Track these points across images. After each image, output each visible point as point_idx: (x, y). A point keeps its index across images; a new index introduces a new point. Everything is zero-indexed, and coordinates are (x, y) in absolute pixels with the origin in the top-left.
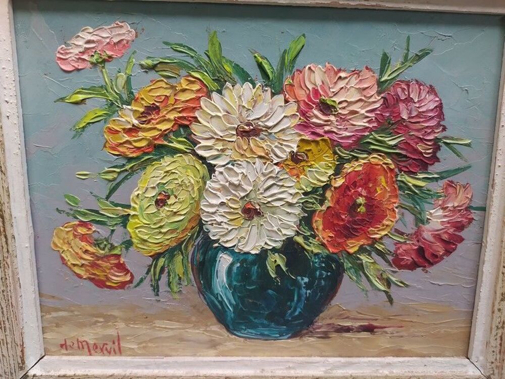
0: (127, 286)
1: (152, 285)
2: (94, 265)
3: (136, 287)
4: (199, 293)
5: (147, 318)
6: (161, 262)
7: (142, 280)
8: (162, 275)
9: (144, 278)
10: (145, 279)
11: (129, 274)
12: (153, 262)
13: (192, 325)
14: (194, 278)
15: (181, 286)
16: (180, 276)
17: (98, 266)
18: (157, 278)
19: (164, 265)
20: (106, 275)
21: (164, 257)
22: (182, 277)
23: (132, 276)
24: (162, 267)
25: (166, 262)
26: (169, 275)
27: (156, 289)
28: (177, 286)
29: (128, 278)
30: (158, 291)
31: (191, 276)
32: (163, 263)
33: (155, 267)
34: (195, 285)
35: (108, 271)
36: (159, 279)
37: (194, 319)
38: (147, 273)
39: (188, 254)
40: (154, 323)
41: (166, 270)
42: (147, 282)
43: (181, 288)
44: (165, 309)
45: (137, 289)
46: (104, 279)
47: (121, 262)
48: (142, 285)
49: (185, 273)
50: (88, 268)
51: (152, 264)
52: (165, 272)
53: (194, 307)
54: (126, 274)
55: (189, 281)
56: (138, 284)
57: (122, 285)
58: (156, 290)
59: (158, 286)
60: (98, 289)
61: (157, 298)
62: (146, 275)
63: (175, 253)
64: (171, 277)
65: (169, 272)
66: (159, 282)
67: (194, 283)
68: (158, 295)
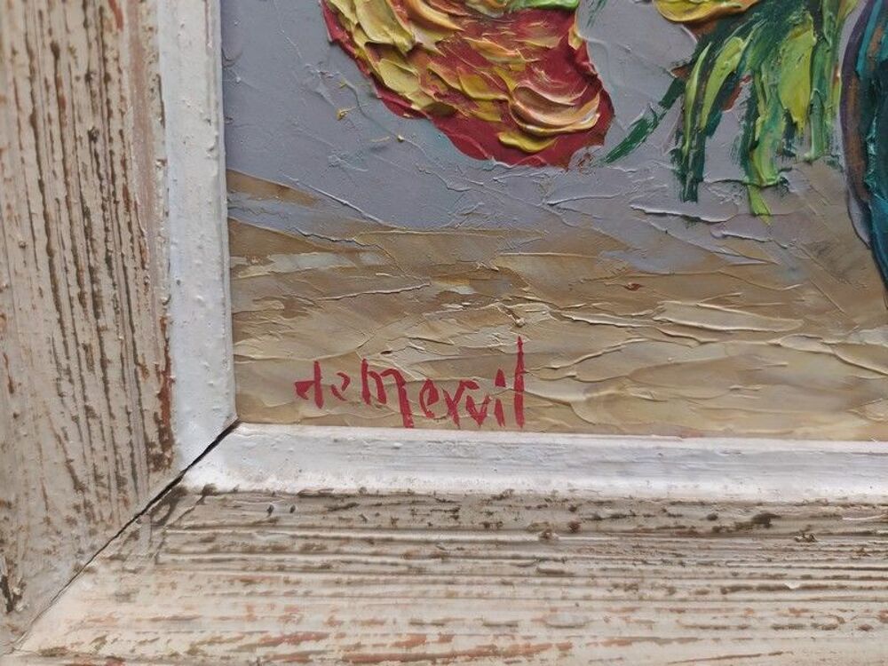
0: (582, 151)
1: (677, 154)
2: (460, 55)
3: (613, 157)
4: (848, 200)
5: (636, 287)
6: (734, 52)
7: (640, 131)
8: (725, 112)
9: (651, 119)
10: (656, 125)
11: (596, 101)
12: (698, 52)
13: (799, 323)
14: (844, 130)
15: (788, 163)
16: (795, 119)
17: (477, 58)
18: (704, 124)
19: (739, 69)
20: (501, 102)
21: (743, 34)
22: (801, 125)
23: (607, 110)
24: (732, 74)
25: (750, 56)
26: (752, 114)
27: (690, 170)
28: (772, 163)
29: (588, 119)
30: (698, 179)
31: (835, 125)
32: (737, 57)
33: (704, 77)
34: (842, 162)
35: (512, 85)
36: (710, 130)
37: (810, 298)
38: (667, 102)
39: (839, 29)
40: (662, 311)
41: (745, 94)
42: (662, 139)
43: (788, 170)
44: (711, 256)
45: (618, 167)
46: (490, 115)
47: (574, 44)
48: (640, 148)
49: (815, 110)
50: (434, 66)
51: (694, 62)
52: (738, 101)
53: (821, 250)
54: (582, 102)
55: (826, 141)
56: (624, 149)
57: (563, 148)
58: (690, 176)
59: (700, 158)
60: (465, 160)
61: (690, 209)
62: (660, 110)
63: (792, 18)
64: (760, 120)
65: (752, 103)
66: (709, 142)
67: (840, 153)
68: (693, 196)
